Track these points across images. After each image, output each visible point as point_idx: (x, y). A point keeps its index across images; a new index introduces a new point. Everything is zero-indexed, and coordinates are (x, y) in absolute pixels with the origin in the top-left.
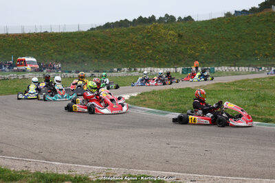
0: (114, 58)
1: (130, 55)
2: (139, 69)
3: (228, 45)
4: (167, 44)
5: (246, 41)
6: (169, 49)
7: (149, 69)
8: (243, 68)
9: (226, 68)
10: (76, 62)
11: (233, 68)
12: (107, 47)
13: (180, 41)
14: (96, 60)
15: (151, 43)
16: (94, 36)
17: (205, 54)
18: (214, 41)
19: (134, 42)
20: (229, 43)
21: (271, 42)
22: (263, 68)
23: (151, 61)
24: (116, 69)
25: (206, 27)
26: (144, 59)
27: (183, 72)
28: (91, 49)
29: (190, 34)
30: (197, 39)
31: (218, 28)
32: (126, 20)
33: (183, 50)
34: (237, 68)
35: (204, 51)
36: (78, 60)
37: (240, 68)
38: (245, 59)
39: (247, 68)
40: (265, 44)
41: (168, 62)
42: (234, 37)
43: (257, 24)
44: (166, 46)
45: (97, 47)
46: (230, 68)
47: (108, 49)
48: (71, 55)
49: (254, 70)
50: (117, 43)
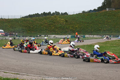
0: (37, 31)
1: (44, 29)
2: (49, 36)
3: (88, 26)
4: (61, 24)
5: (95, 24)
6: (61, 27)
7: (54, 36)
8: (95, 36)
9: (88, 36)
10: (20, 32)
11: (91, 36)
12: (34, 25)
13: (66, 23)
14: (29, 31)
15: (54, 24)
16: (28, 20)
17: (77, 29)
18: (81, 23)
19: (46, 24)
20: (88, 25)
21: (107, 24)
22: (104, 36)
23: (54, 32)
24: (39, 36)
25: (78, 17)
26: (50, 31)
27: (71, 37)
28: (26, 26)
29: (71, 20)
30: (74, 22)
31: (83, 18)
32: (38, 14)
33: (68, 27)
34: (93, 36)
35: (77, 28)
36: (21, 31)
37: (94, 36)
38: (95, 32)
39: (97, 36)
40: (104, 25)
41: (61, 33)
42: (90, 22)
43: (100, 16)
44: (60, 25)
45: (29, 25)
46: (89, 36)
47: (34, 26)
48: (18, 29)
49: (100, 37)
50: (38, 24)
